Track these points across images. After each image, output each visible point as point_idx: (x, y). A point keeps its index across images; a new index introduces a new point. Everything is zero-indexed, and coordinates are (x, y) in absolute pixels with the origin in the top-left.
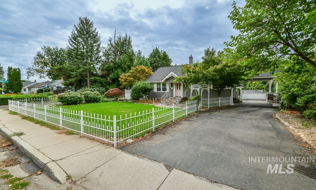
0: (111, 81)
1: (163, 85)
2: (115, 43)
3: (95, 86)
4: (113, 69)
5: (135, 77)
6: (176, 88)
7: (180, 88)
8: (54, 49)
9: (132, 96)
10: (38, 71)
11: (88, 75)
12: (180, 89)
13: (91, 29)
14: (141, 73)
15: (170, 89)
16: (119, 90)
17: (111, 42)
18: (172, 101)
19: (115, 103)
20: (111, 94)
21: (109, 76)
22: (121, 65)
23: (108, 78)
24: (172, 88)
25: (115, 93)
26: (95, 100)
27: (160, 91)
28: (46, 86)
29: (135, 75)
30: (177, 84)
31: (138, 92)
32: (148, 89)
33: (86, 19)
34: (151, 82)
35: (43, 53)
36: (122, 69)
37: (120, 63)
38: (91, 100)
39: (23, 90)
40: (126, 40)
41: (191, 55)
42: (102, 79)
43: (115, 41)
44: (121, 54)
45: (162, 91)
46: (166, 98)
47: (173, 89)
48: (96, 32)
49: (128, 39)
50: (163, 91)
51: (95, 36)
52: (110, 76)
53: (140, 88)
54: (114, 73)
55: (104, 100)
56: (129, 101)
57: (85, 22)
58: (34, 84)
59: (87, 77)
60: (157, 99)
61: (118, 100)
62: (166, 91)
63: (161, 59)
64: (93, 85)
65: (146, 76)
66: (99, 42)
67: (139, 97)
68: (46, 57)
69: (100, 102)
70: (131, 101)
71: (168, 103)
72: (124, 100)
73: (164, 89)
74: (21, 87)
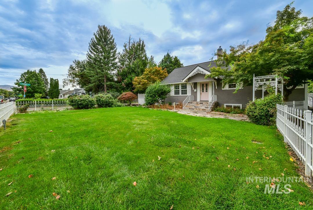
0: (125, 86)
1: (182, 86)
2: (129, 49)
3: (110, 91)
4: (128, 74)
5: (149, 79)
6: (201, 91)
7: (207, 89)
8: (82, 62)
9: (146, 100)
10: (71, 81)
11: (105, 81)
12: (206, 91)
13: (108, 36)
14: (155, 75)
15: (192, 91)
16: (132, 94)
17: (126, 48)
18: (199, 107)
19: (128, 109)
20: (124, 98)
21: (123, 81)
22: (135, 69)
23: (123, 83)
24: (195, 91)
25: (128, 97)
26: (108, 104)
27: (179, 94)
28: (75, 93)
29: (149, 77)
30: (203, 85)
31: (153, 95)
32: (165, 92)
33: (104, 27)
34: (168, 84)
35: (74, 66)
36: (136, 73)
37: (134, 67)
38: (103, 104)
39: (60, 96)
40: (139, 45)
41: (220, 47)
42: (117, 84)
43: (129, 47)
44: (135, 60)
45: (180, 95)
46: (189, 103)
47: (197, 92)
48: (113, 39)
49: (141, 44)
50: (182, 94)
51: (112, 43)
52: (125, 81)
53: (156, 90)
54: (128, 78)
55: (117, 104)
56: (142, 106)
57: (103, 30)
58: (68, 91)
59: (104, 82)
61: (131, 105)
62: (186, 94)
63: (172, 64)
64: (109, 90)
65: (161, 78)
66: (115, 48)
67: (155, 101)
68: (76, 69)
69: (113, 107)
70: (144, 106)
71: (193, 109)
72: (137, 105)
73: (185, 92)
74: (59, 94)
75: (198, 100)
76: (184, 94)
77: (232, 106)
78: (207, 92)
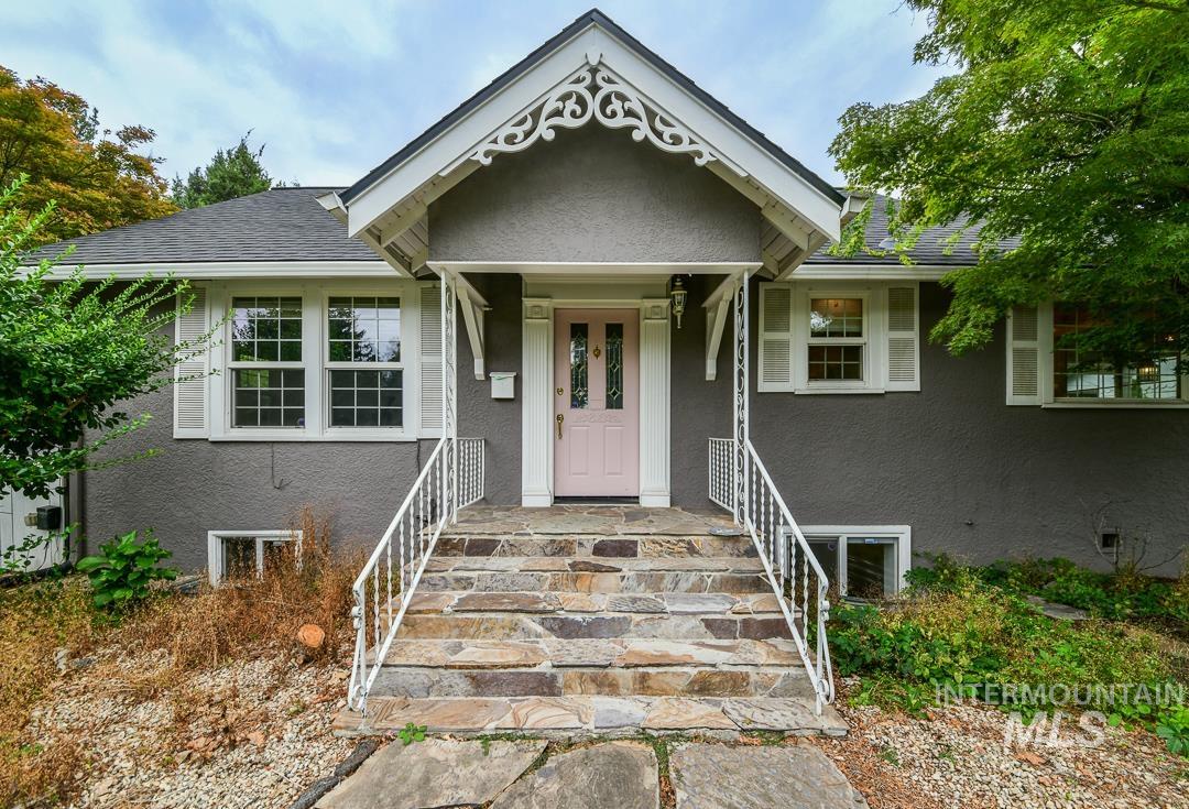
6: (558, 391)
7: (615, 379)
12: (614, 401)
15: (471, 391)
24: (502, 386)
27: (296, 418)
45: (316, 424)
47: (516, 400)
50: (340, 419)
60: (231, 545)
62: (393, 418)
75: (536, 488)
76: (367, 419)
77: (836, 540)
78: (619, 405)
